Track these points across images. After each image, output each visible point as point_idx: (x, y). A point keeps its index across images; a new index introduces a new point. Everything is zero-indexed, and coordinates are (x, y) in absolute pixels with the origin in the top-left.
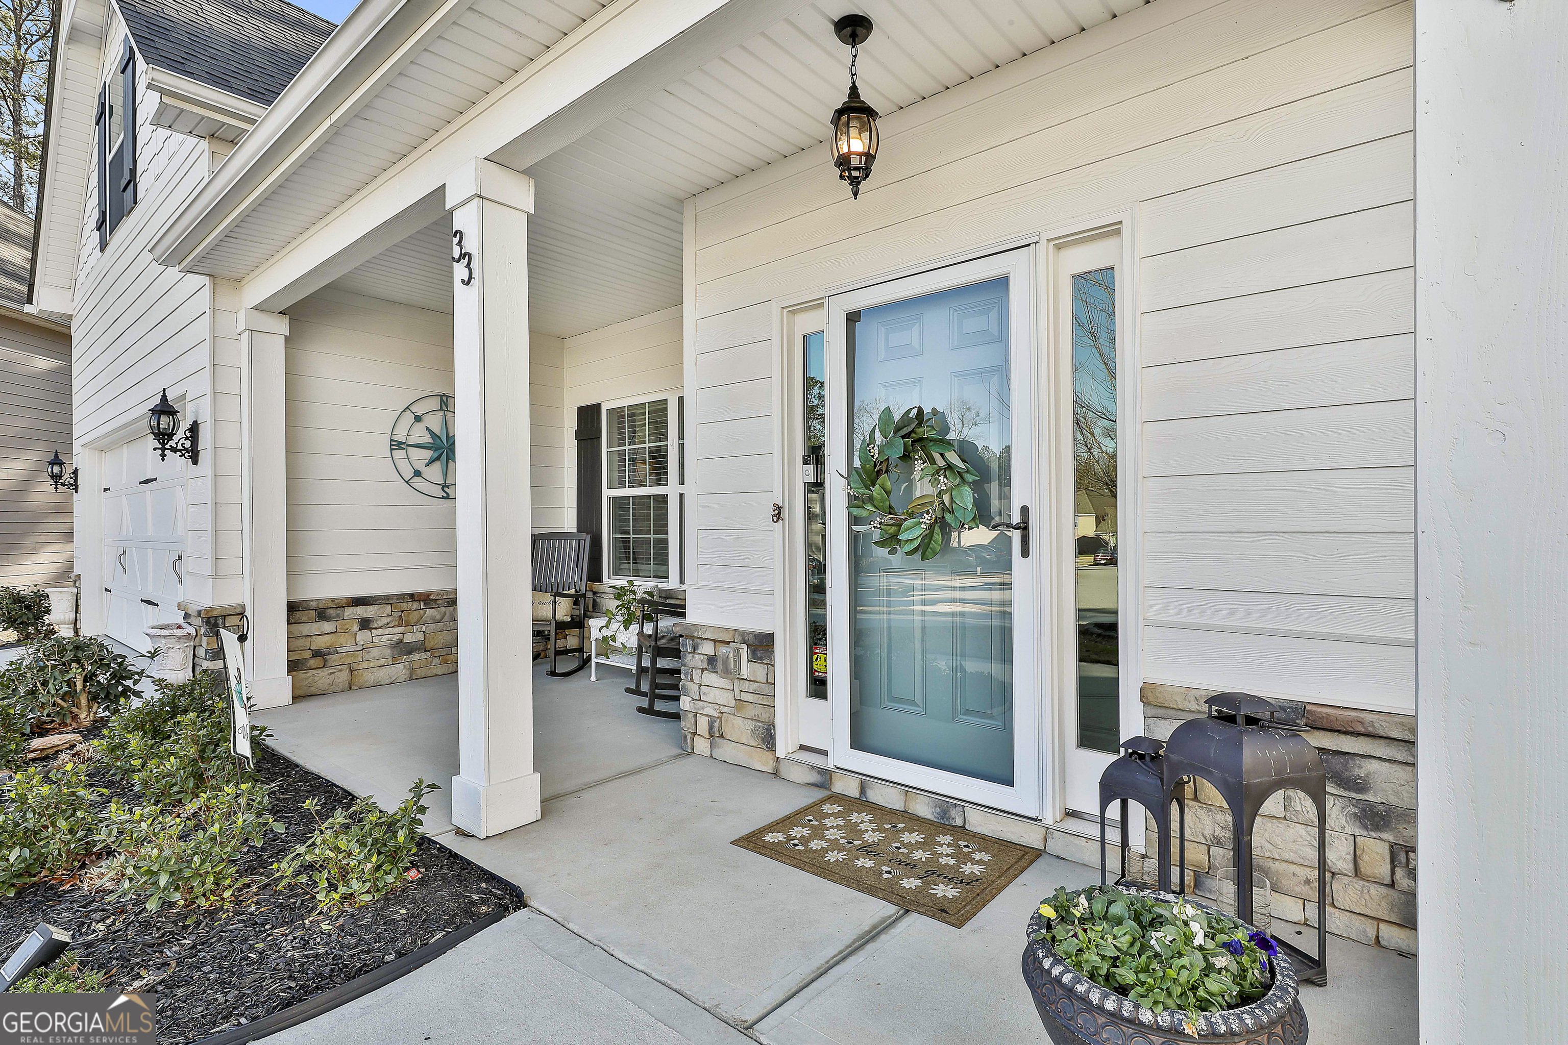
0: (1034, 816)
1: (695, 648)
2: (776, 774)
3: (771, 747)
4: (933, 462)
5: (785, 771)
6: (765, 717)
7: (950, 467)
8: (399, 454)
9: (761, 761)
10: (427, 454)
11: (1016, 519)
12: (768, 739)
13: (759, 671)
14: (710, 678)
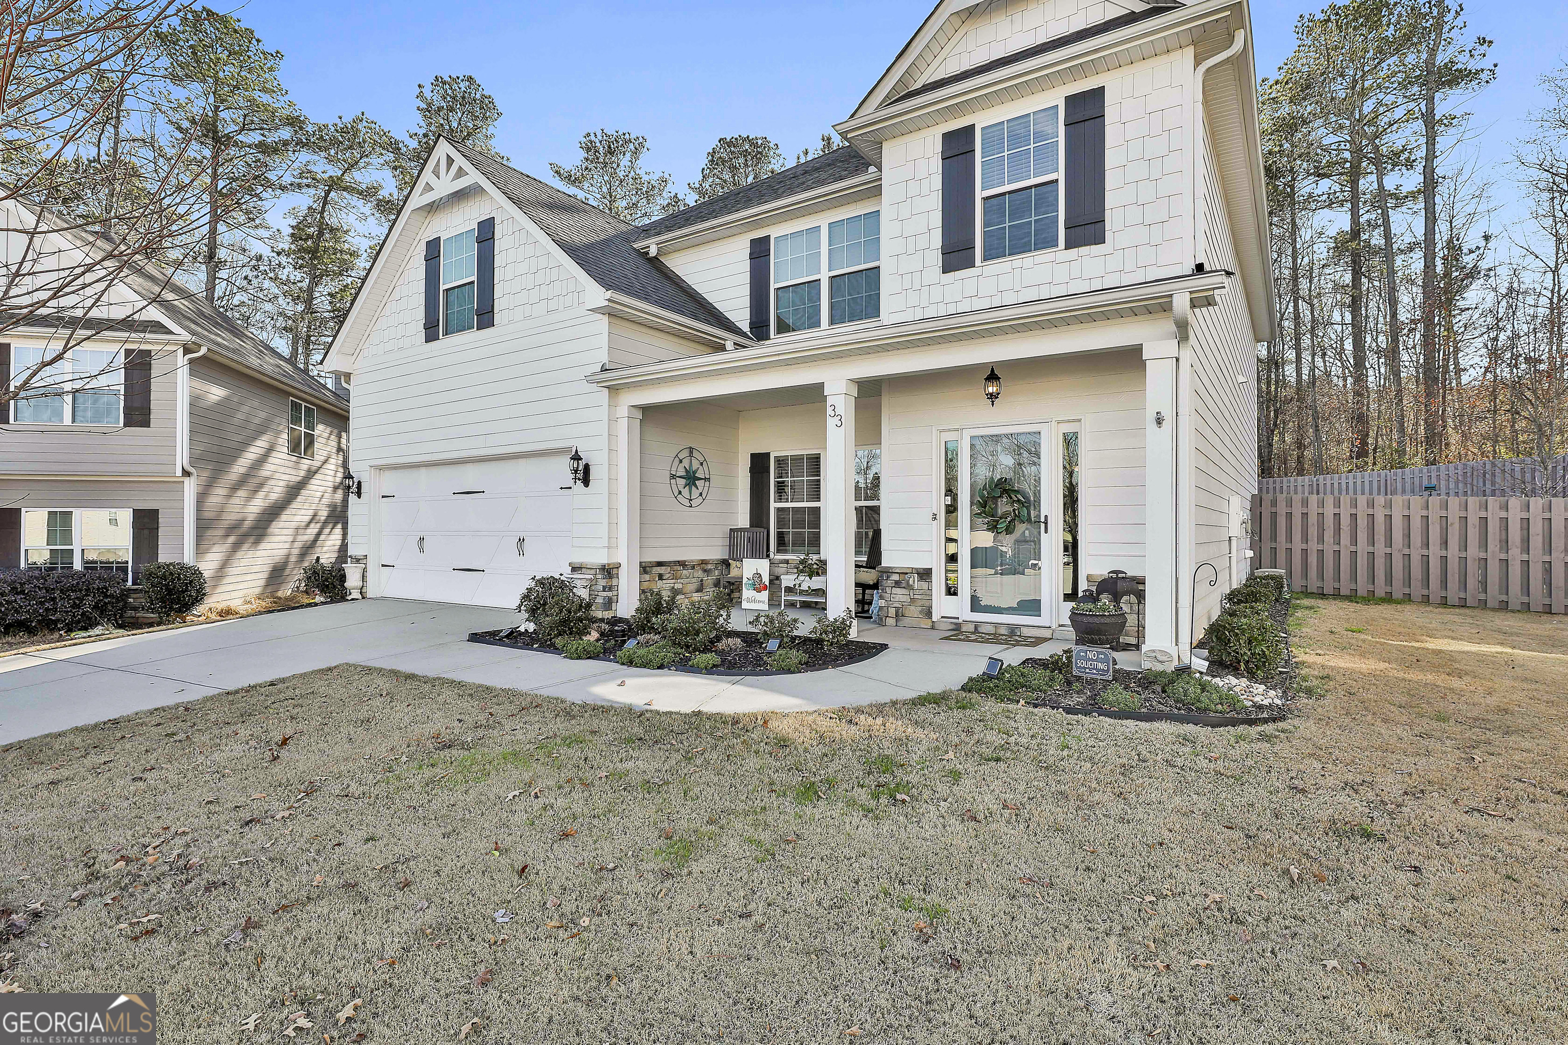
0: (1048, 625)
1: (888, 577)
2: (933, 628)
3: (931, 618)
4: (1011, 498)
5: (936, 626)
6: (927, 604)
7: (1019, 500)
8: (673, 481)
9: (927, 624)
10: (683, 481)
11: (1043, 520)
12: (929, 614)
13: (924, 585)
14: (895, 590)
